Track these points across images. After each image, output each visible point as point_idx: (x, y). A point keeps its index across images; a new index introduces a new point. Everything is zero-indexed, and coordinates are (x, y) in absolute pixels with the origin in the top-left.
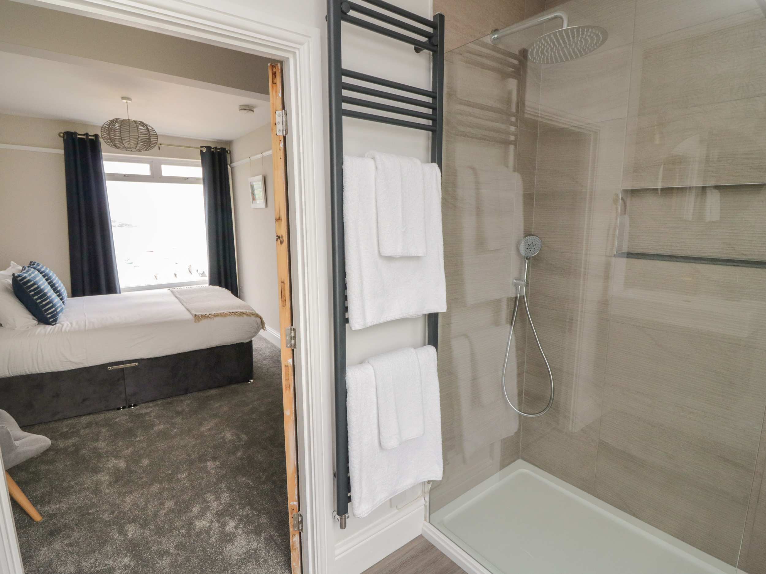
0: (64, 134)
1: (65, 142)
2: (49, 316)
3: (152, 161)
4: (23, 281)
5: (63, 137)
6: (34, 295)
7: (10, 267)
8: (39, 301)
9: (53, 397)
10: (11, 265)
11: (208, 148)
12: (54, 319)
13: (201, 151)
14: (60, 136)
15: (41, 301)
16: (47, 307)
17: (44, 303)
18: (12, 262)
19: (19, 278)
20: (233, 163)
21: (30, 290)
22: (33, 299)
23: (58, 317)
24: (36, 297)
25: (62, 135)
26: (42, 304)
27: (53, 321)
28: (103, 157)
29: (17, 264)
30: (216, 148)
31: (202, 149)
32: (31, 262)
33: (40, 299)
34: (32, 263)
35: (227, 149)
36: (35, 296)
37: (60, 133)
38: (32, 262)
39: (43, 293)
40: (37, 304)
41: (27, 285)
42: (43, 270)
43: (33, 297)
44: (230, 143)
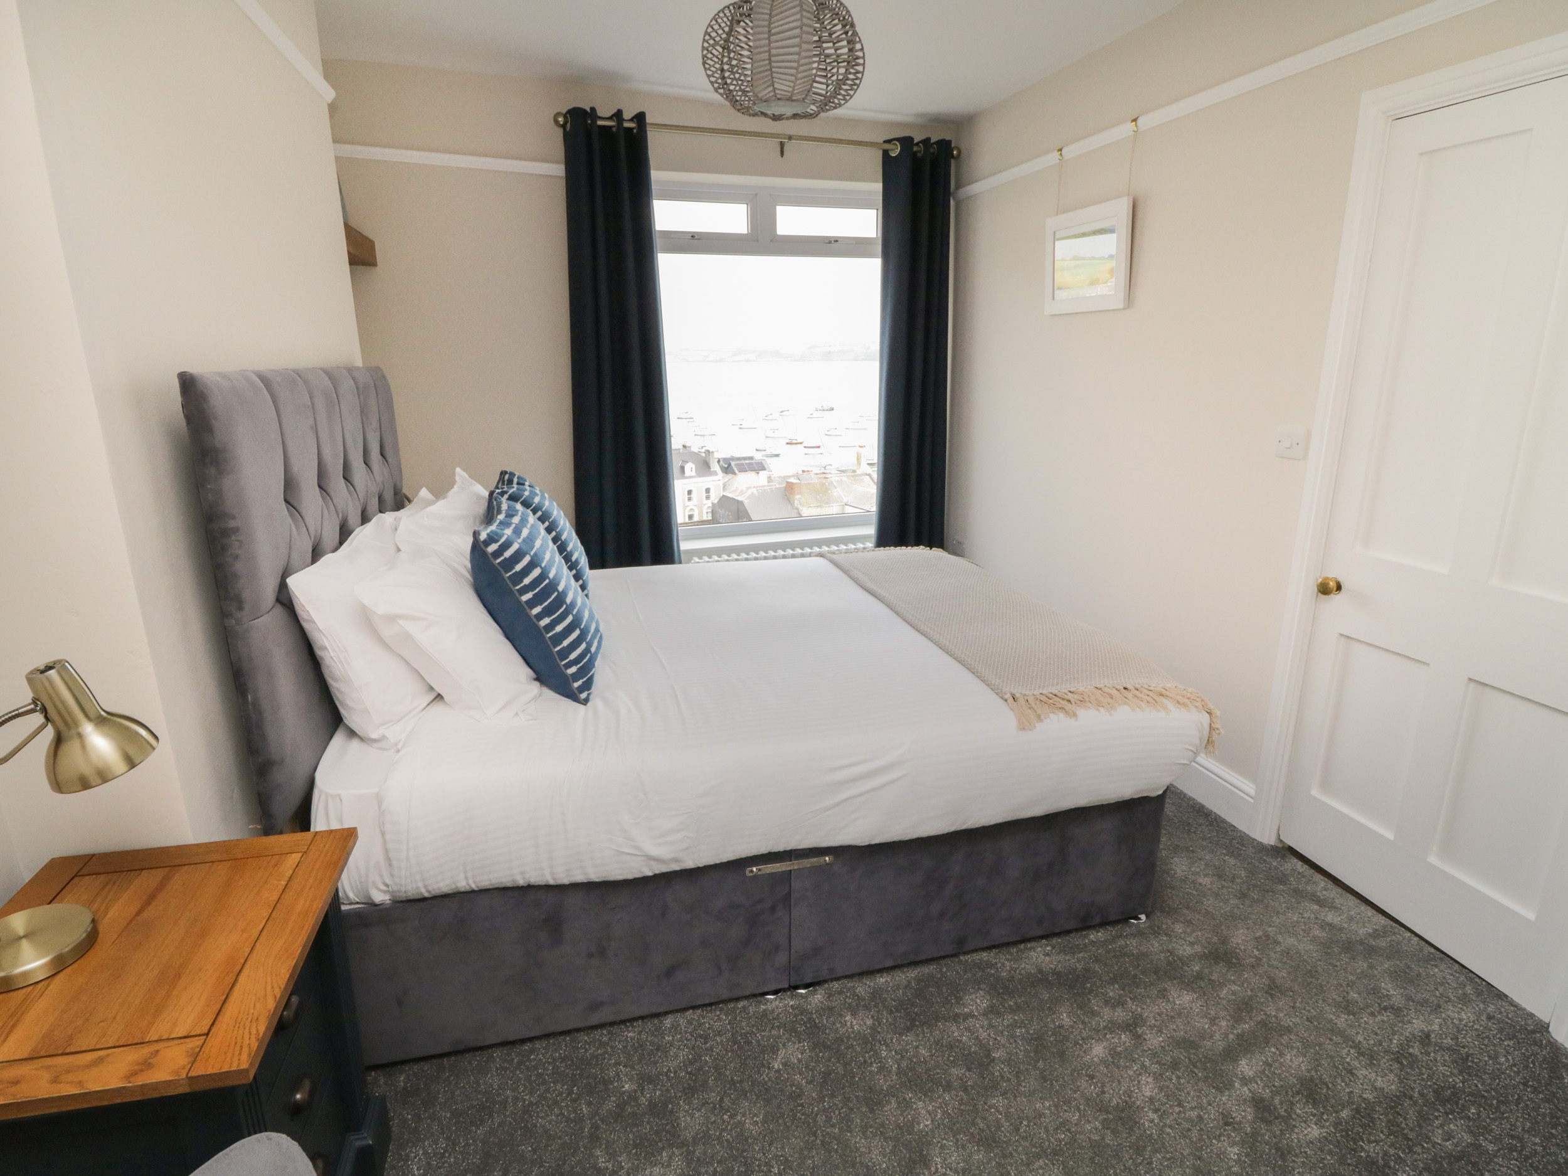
0: (565, 116)
1: (569, 139)
2: (572, 670)
3: (756, 194)
4: (502, 558)
5: (564, 126)
6: (532, 603)
7: (456, 488)
8: (545, 621)
9: (590, 956)
10: (457, 478)
11: (906, 142)
12: (585, 679)
13: (886, 153)
14: (556, 122)
15: (552, 621)
16: (565, 643)
17: (559, 628)
18: (458, 470)
19: (492, 548)
20: (964, 186)
21: (522, 585)
22: (528, 616)
23: (594, 670)
24: (537, 610)
25: (561, 120)
26: (554, 632)
27: (582, 689)
28: (654, 187)
29: (469, 476)
30: (926, 142)
31: (887, 146)
32: (503, 473)
33: (549, 616)
34: (507, 477)
35: (953, 145)
36: (536, 606)
37: (558, 114)
38: (506, 472)
39: (556, 594)
40: (538, 633)
41: (514, 571)
42: (537, 500)
43: (528, 610)
44: (964, 123)
